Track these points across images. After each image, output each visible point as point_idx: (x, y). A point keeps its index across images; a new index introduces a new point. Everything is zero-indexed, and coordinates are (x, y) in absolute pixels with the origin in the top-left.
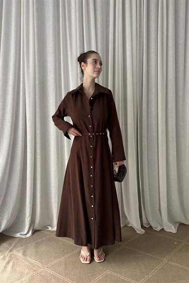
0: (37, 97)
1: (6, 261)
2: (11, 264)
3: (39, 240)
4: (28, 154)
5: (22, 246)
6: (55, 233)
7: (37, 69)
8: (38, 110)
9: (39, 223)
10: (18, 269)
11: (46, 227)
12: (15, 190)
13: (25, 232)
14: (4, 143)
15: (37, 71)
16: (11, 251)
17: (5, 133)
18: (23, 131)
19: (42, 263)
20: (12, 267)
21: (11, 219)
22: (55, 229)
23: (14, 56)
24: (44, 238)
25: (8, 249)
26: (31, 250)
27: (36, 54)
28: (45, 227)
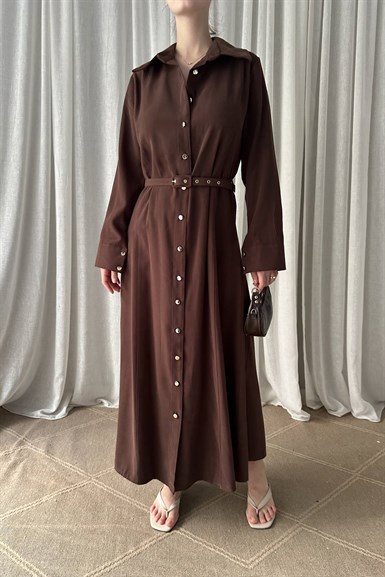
0: (78, 112)
1: (10, 462)
2: (19, 469)
3: (82, 426)
4: (58, 240)
5: (44, 435)
6: (117, 413)
7: (77, 45)
8: (79, 141)
9: (83, 391)
10: (34, 478)
11: (97, 402)
12: (30, 319)
13: (53, 407)
14: (7, 214)
15: (77, 52)
16: (21, 443)
17: (8, 190)
18: (46, 188)
19: (86, 470)
20: (22, 475)
21: (21, 377)
22: (116, 405)
23: (26, 13)
24: (93, 422)
25: (15, 439)
26: (64, 442)
27: (76, 9)
28: (96, 400)
